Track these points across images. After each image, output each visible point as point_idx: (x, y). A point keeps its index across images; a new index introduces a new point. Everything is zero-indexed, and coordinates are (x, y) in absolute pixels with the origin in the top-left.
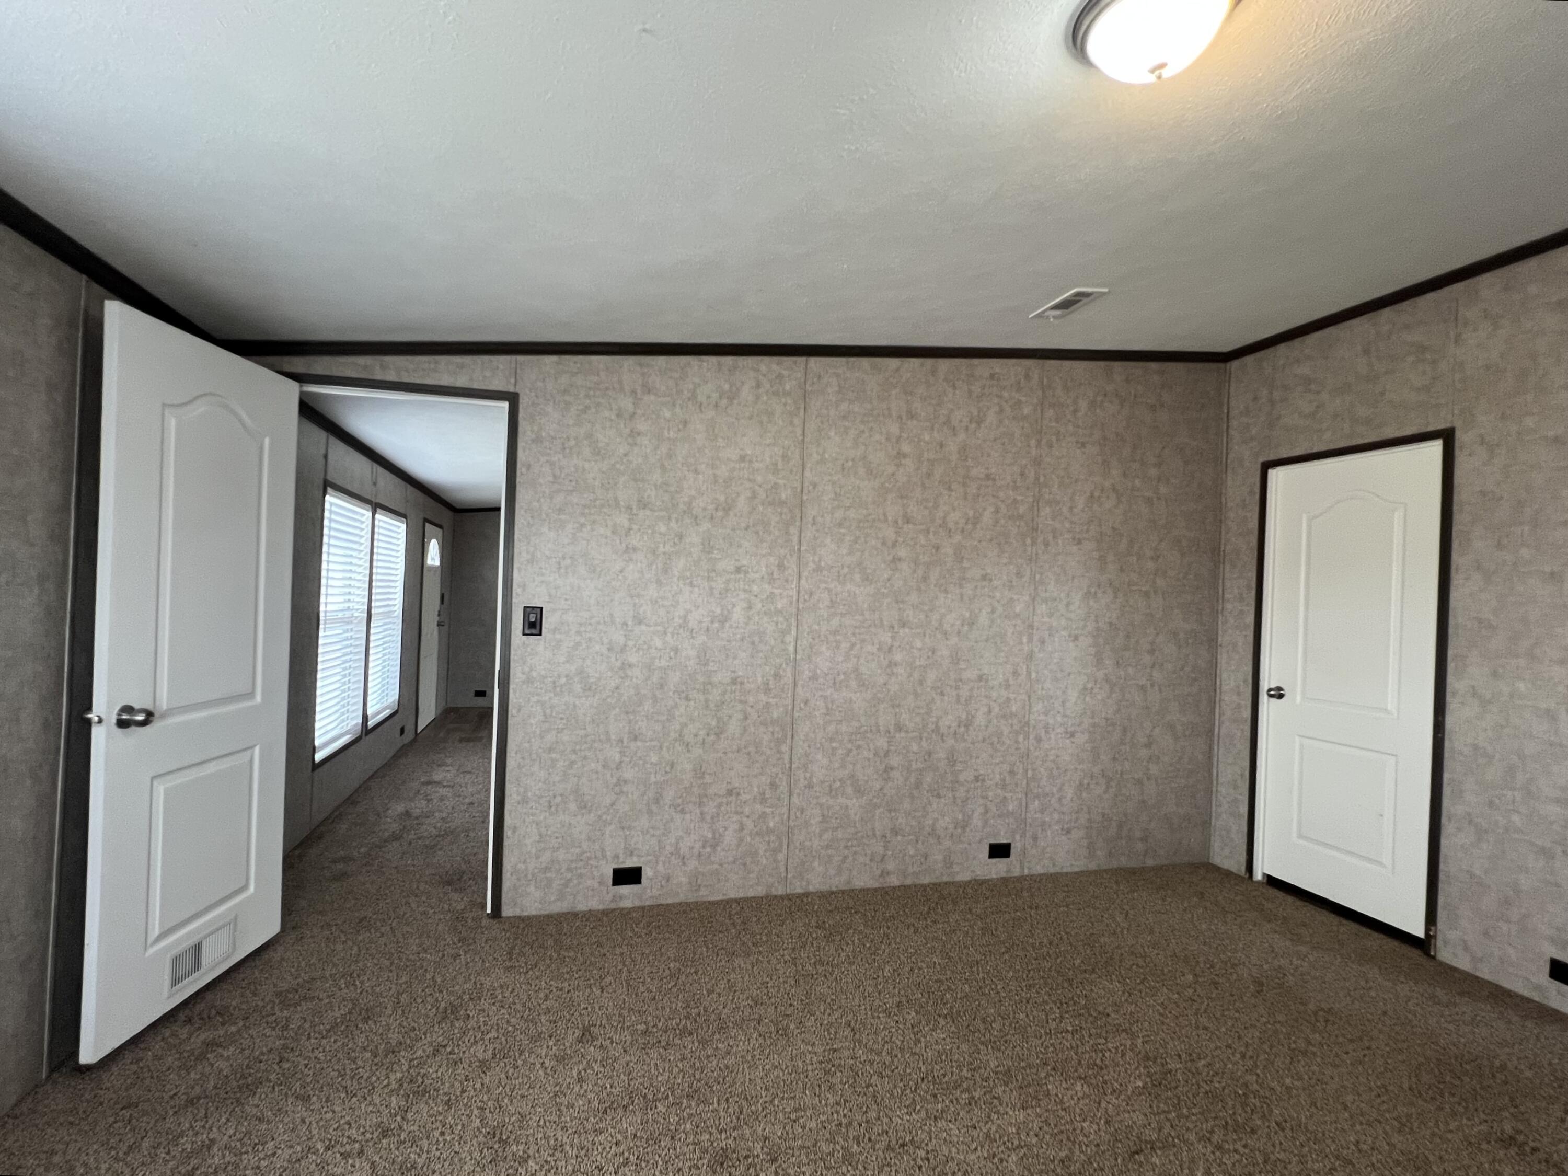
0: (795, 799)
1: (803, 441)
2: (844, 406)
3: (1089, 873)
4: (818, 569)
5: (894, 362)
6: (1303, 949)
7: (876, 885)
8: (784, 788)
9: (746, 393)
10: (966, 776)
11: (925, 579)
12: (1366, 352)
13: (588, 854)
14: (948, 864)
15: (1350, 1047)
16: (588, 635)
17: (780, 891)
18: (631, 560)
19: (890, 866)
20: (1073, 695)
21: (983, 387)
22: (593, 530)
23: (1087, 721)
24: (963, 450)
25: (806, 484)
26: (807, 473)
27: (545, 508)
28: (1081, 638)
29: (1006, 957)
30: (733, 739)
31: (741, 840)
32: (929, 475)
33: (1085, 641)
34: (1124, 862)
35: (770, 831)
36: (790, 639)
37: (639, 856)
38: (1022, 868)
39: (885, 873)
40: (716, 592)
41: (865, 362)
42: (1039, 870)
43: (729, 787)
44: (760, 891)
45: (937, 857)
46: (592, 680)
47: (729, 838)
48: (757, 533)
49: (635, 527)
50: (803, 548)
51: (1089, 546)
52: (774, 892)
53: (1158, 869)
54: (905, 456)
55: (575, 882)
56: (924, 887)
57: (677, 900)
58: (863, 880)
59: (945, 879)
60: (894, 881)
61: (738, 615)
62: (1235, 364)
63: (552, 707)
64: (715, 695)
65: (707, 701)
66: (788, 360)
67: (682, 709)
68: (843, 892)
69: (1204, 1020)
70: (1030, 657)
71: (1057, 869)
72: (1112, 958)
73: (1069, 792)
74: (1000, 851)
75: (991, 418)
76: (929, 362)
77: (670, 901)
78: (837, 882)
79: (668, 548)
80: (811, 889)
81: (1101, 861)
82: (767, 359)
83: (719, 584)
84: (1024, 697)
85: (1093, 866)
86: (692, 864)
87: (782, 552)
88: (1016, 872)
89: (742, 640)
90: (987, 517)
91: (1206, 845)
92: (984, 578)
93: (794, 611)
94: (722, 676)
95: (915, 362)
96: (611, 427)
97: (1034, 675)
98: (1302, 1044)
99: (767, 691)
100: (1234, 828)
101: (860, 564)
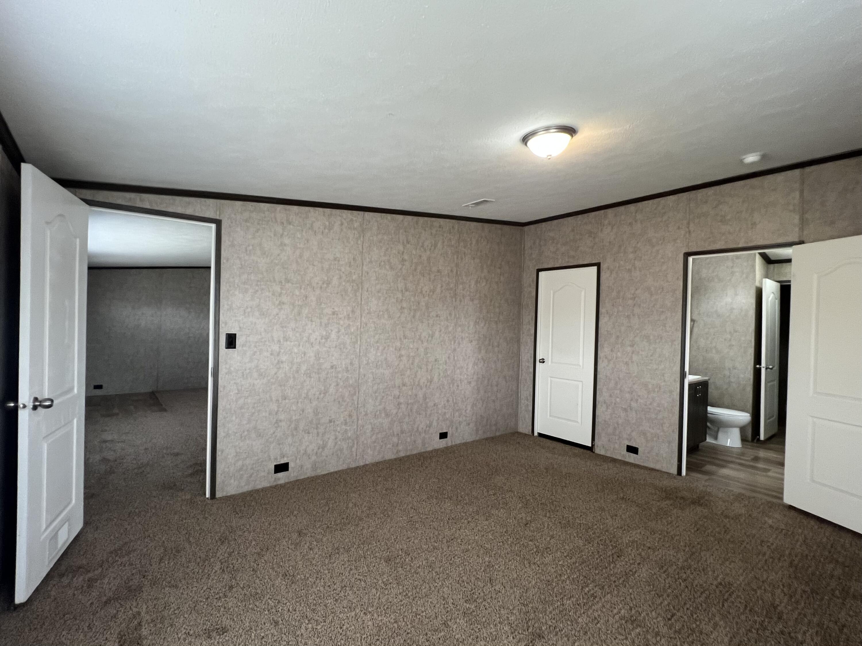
0: (360, 422)
1: (362, 252)
2: (380, 237)
3: (477, 441)
4: (369, 313)
5: (400, 217)
6: (556, 456)
7: (395, 457)
8: (355, 417)
9: (336, 227)
10: (431, 404)
11: (414, 317)
12: (573, 230)
13: (262, 459)
14: (424, 444)
15: (577, 483)
16: (260, 347)
17: (353, 465)
18: (282, 308)
19: (400, 448)
20: (470, 366)
21: (437, 231)
22: (262, 293)
23: (475, 377)
24: (429, 259)
25: (364, 272)
26: (364, 267)
27: (237, 281)
28: (473, 341)
29: (460, 475)
30: (332, 395)
31: (336, 443)
32: (415, 270)
33: (474, 343)
34: (489, 435)
35: (349, 438)
36: (357, 346)
37: (288, 457)
38: (452, 442)
39: (398, 452)
40: (323, 324)
41: (389, 216)
42: (458, 442)
43: (330, 419)
44: (345, 467)
45: (419, 441)
46: (262, 371)
47: (330, 443)
48: (342, 295)
49: (284, 292)
50: (363, 303)
51: (476, 302)
52: (351, 466)
53: (501, 436)
54: (406, 261)
55: (255, 474)
56: (415, 455)
57: (306, 477)
58: (390, 456)
59: (423, 451)
60: (402, 454)
61: (333, 336)
62: (526, 228)
63: (242, 386)
64: (323, 375)
65: (319, 378)
66: (355, 213)
67: (308, 383)
68: (382, 462)
69: (533, 483)
70: (455, 350)
71: (465, 441)
72: (497, 469)
73: (469, 408)
74: (443, 436)
75: (439, 245)
76: (415, 218)
77: (302, 477)
78: (378, 458)
79: (300, 303)
80: (367, 463)
81: (480, 436)
82: (346, 211)
83: (325, 320)
84: (452, 368)
85: (477, 438)
86: (314, 458)
87: (354, 304)
88: (450, 444)
89: (336, 347)
90: (438, 290)
91: (516, 424)
92: (437, 316)
93: (359, 333)
94: (327, 365)
95: (409, 218)
96: (271, 240)
97: (456, 358)
98: (564, 484)
99: (347, 371)
100: (527, 416)
101: (387, 310)
